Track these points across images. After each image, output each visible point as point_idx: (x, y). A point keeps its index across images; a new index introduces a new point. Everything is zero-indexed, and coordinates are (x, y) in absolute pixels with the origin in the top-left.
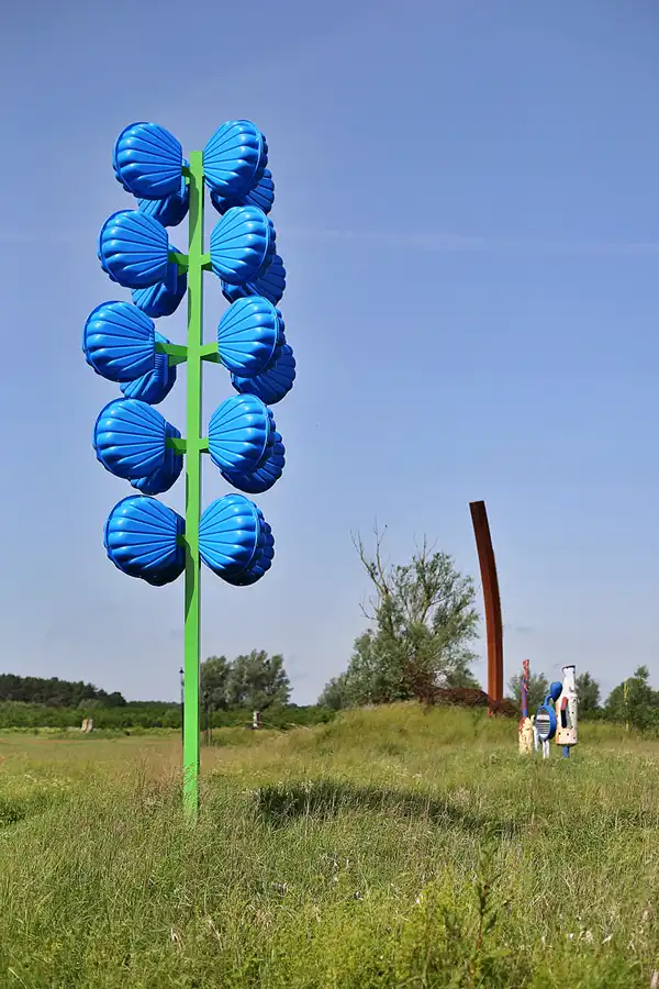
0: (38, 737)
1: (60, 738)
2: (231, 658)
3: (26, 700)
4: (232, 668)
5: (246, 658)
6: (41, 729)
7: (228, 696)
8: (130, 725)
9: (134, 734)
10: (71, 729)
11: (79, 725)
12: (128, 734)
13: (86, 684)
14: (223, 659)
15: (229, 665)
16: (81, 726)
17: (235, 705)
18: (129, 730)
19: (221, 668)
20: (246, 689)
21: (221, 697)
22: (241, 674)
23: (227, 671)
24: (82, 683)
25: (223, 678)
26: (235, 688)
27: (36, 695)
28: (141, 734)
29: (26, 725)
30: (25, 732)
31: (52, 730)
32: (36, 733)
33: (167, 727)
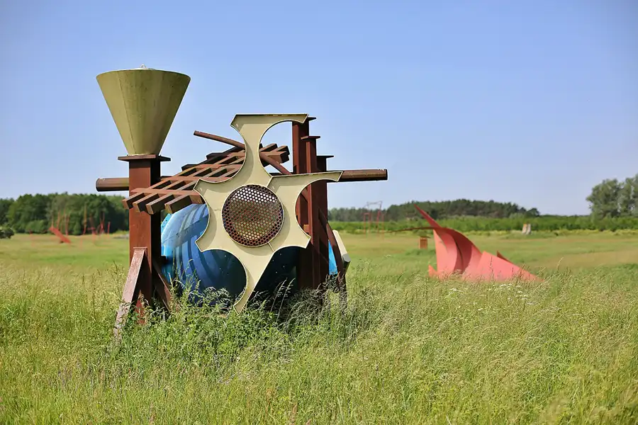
0: (490, 238)
1: (507, 238)
2: (621, 180)
3: (475, 215)
4: (622, 187)
5: (632, 179)
6: (492, 232)
7: (620, 207)
8: (556, 228)
9: (561, 234)
10: (514, 232)
11: (520, 228)
12: (557, 235)
13: (512, 204)
14: (615, 181)
15: (620, 185)
16: (521, 229)
17: (625, 214)
18: (558, 232)
19: (614, 187)
20: (633, 202)
21: (614, 208)
22: (628, 191)
23: (618, 189)
24: (509, 204)
25: (616, 194)
26: (625, 202)
27: (481, 212)
28: (567, 234)
29: (480, 229)
30: (480, 234)
31: (501, 232)
32: (489, 235)
33: (584, 229)
